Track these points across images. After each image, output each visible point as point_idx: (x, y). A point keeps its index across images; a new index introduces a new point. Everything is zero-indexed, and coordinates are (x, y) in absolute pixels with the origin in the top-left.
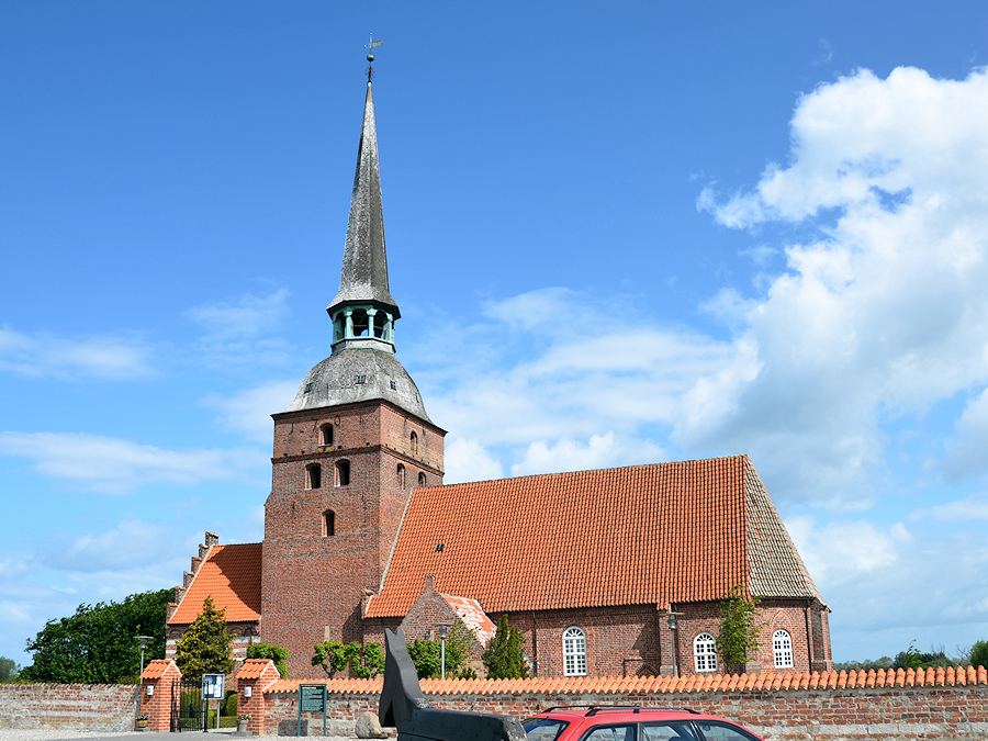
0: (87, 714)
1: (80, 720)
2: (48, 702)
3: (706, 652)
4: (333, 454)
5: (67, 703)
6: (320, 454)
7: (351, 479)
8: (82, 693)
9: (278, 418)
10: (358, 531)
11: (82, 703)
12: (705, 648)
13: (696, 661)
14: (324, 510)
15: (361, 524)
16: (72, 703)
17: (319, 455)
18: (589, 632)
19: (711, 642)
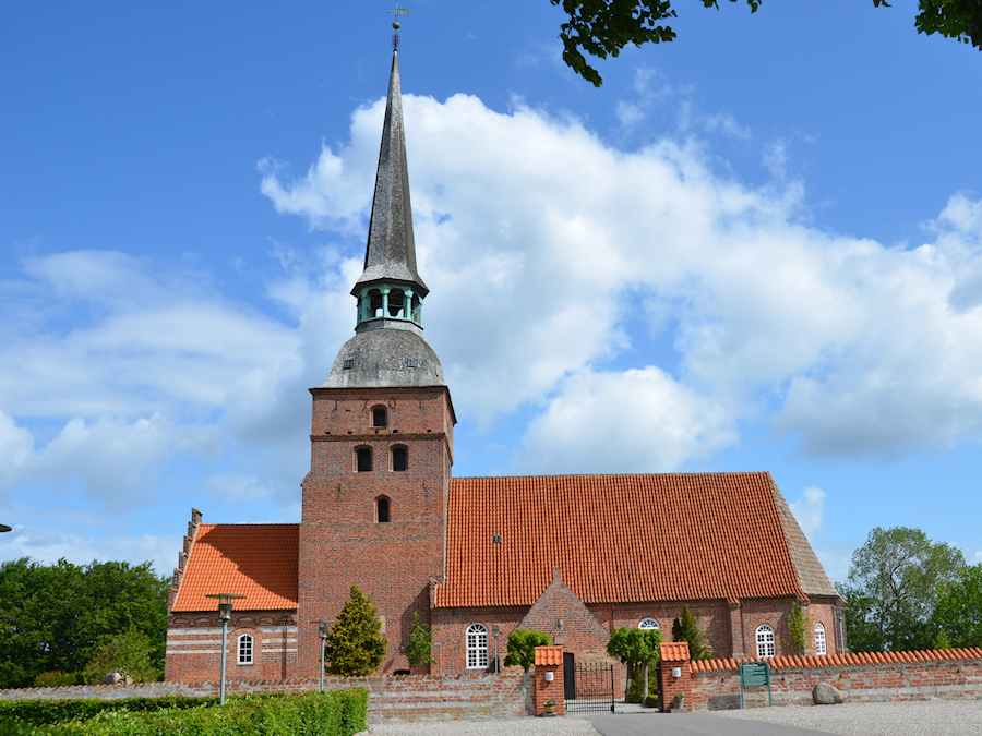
0: (455, 705)
1: (444, 711)
2: (394, 695)
3: (766, 642)
4: (388, 437)
5: (421, 694)
6: (372, 436)
7: (410, 465)
8: (445, 683)
9: (318, 393)
10: (418, 519)
11: (446, 693)
12: (765, 638)
13: (758, 649)
14: (377, 495)
15: (422, 511)
16: (432, 694)
17: (371, 438)
18: (663, 624)
19: (770, 633)
